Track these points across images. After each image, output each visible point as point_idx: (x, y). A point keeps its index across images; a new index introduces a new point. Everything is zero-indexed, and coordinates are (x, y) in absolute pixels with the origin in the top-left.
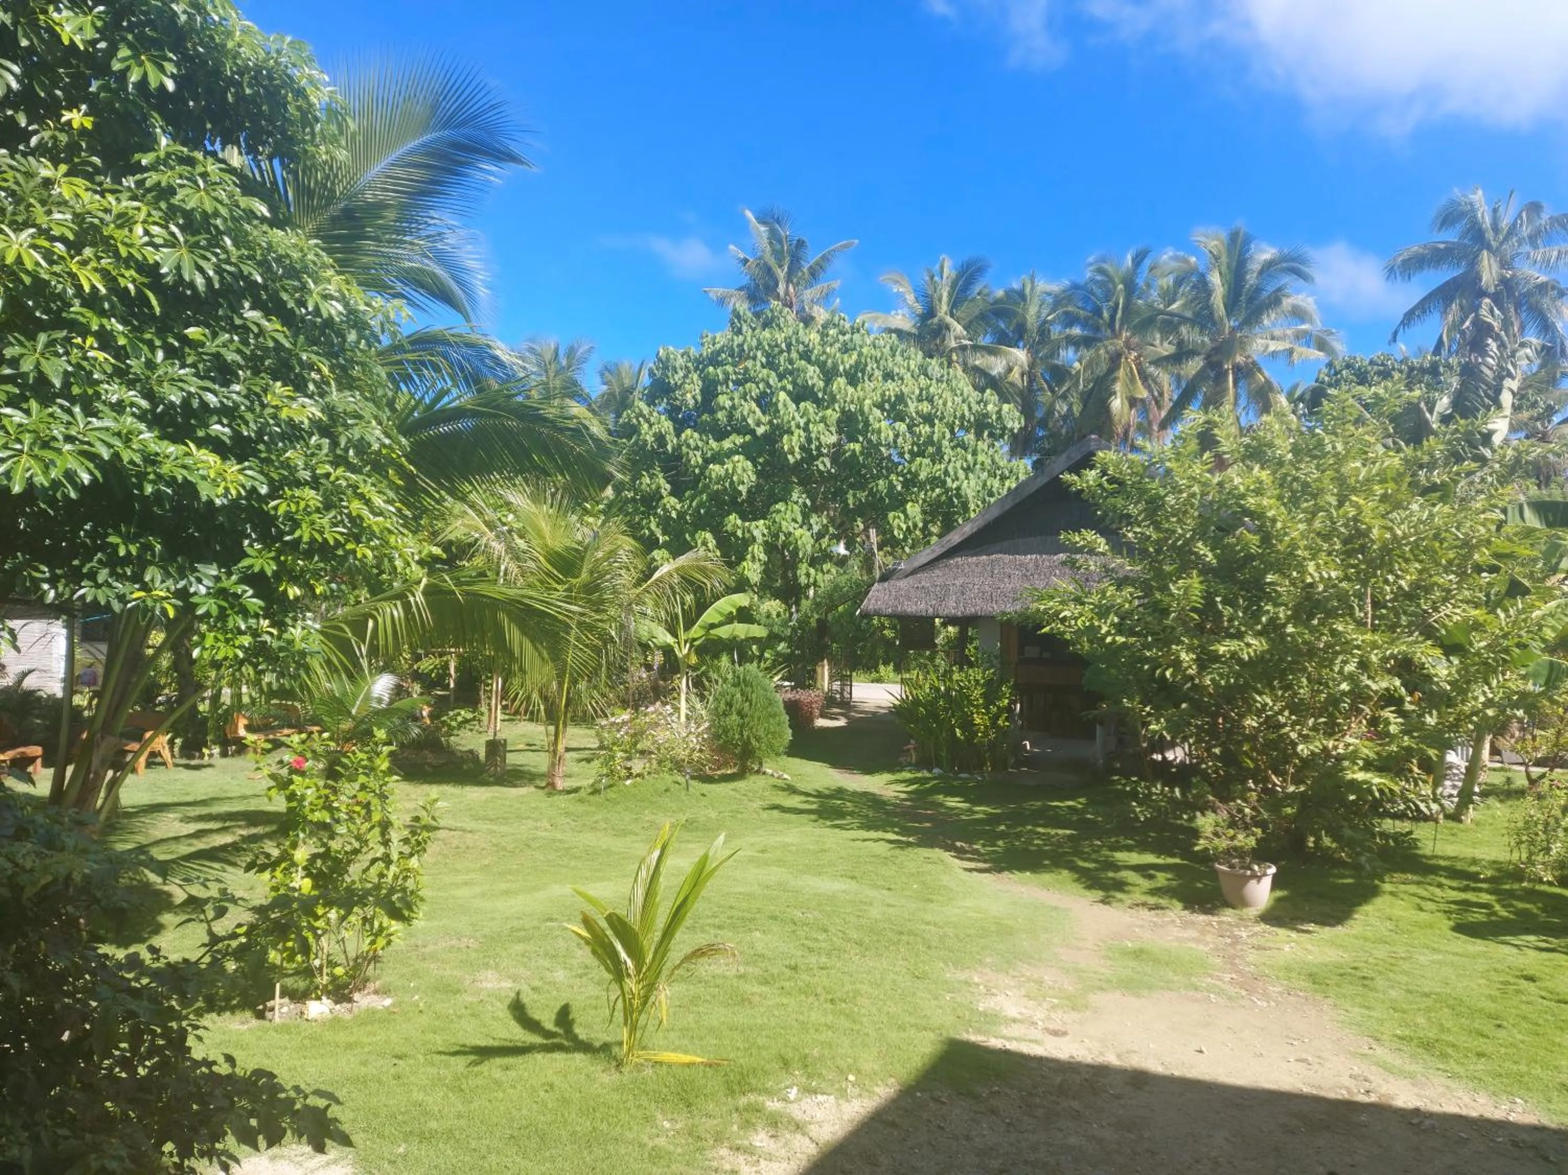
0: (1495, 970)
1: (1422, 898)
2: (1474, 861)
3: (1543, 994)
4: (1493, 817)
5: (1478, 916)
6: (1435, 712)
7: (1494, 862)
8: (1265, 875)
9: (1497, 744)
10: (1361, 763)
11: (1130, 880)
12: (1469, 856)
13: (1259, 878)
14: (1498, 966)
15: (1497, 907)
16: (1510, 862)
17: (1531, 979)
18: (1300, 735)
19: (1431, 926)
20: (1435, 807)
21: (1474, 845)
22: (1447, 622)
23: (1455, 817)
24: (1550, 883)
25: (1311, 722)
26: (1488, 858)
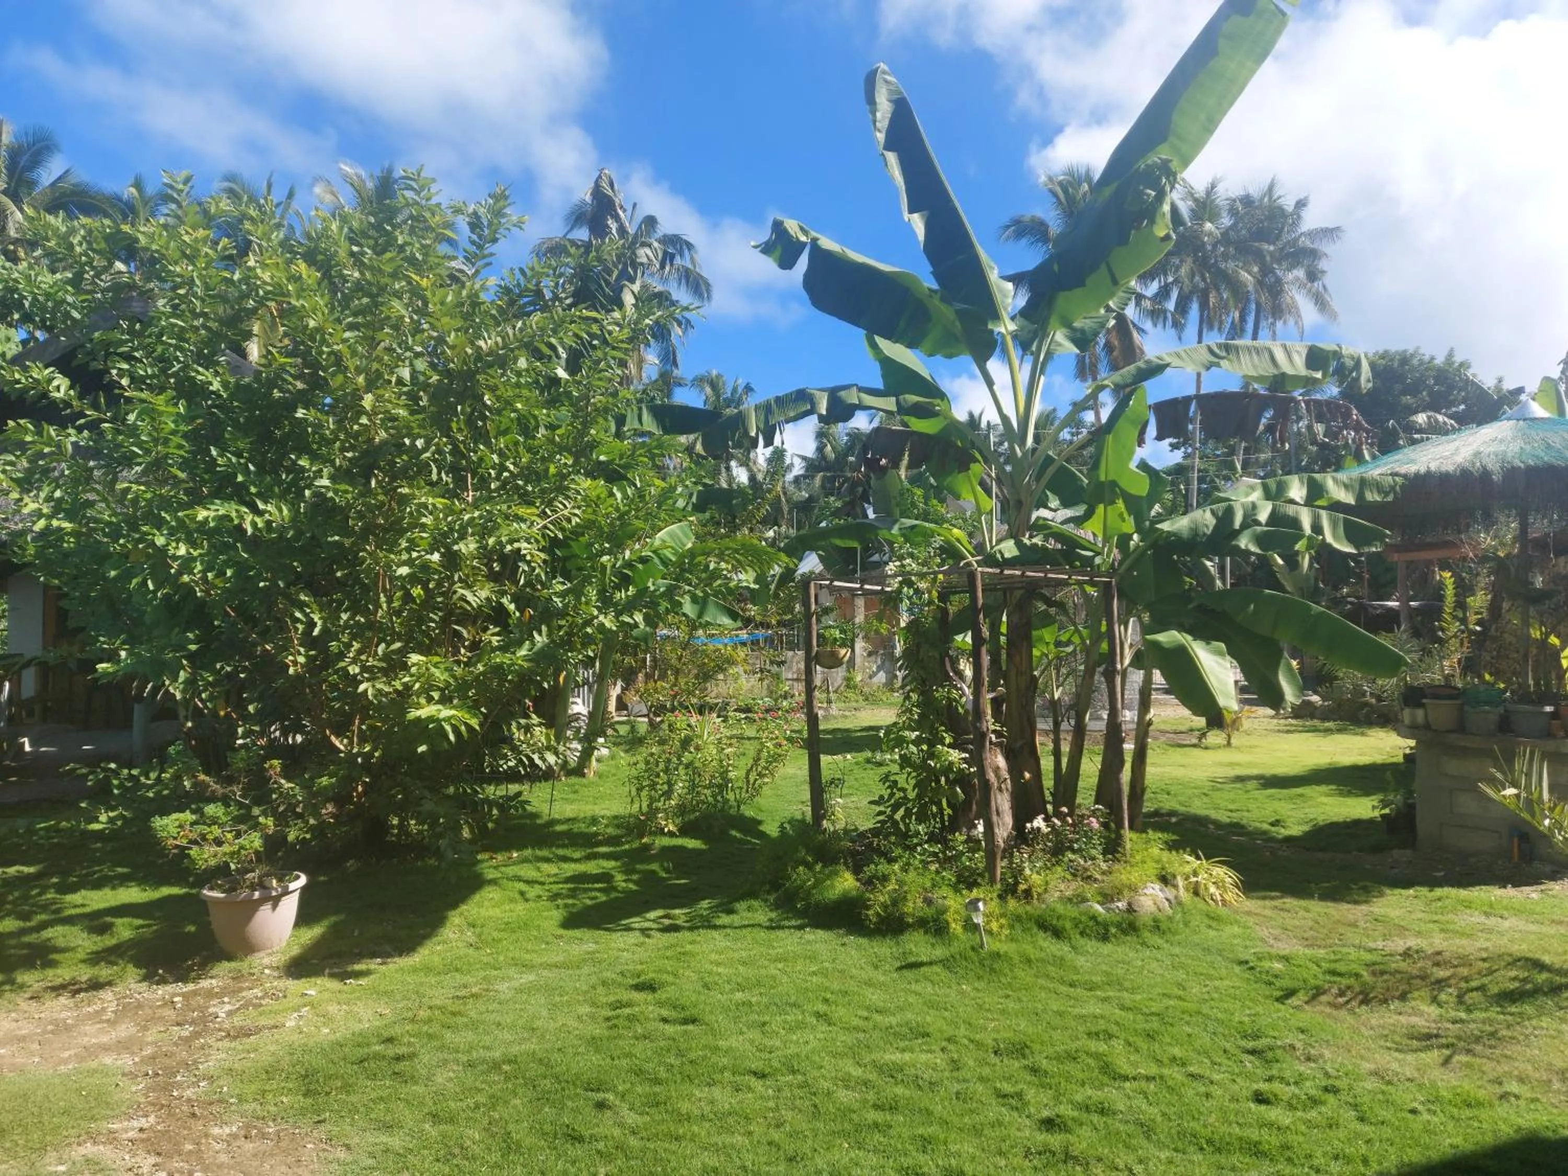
0: (604, 983)
1: (528, 882)
2: (594, 821)
3: (665, 1013)
4: (617, 767)
5: (596, 896)
6: (544, 628)
7: (616, 817)
8: (286, 893)
9: (626, 699)
10: (436, 695)
11: (61, 943)
12: (589, 814)
13: (276, 901)
14: (608, 975)
15: (619, 877)
16: (630, 815)
17: (649, 987)
18: (364, 669)
19: (525, 925)
20: (551, 758)
21: (596, 800)
22: (564, 523)
23: (579, 771)
24: (671, 834)
25: (381, 649)
26: (608, 813)
